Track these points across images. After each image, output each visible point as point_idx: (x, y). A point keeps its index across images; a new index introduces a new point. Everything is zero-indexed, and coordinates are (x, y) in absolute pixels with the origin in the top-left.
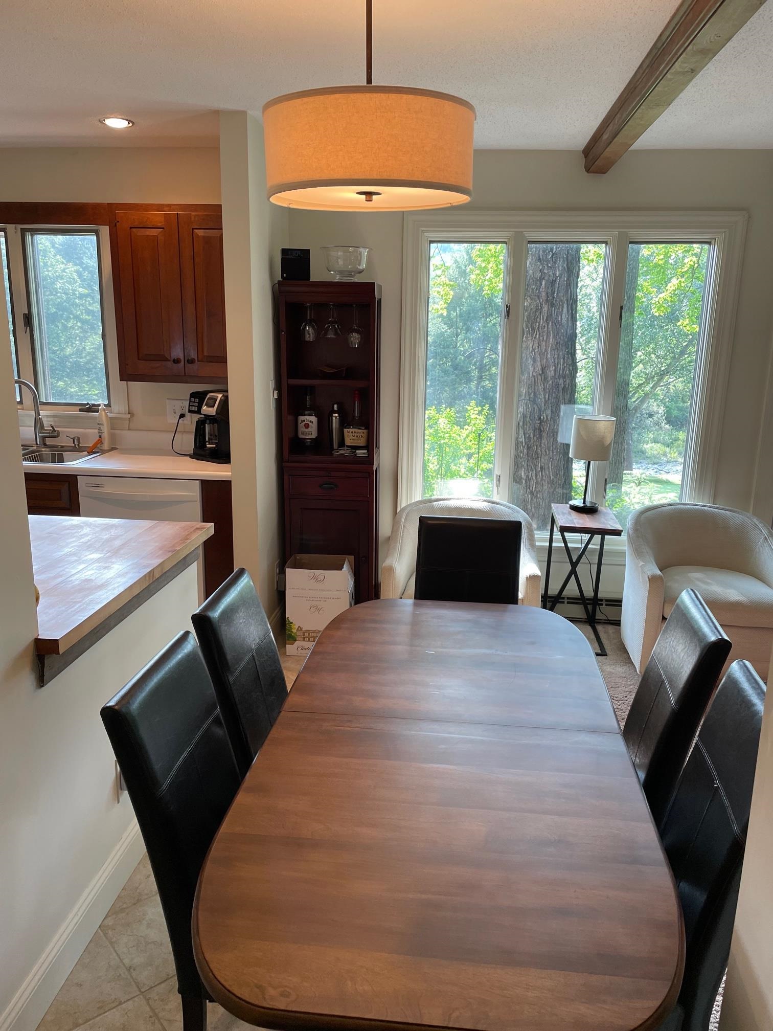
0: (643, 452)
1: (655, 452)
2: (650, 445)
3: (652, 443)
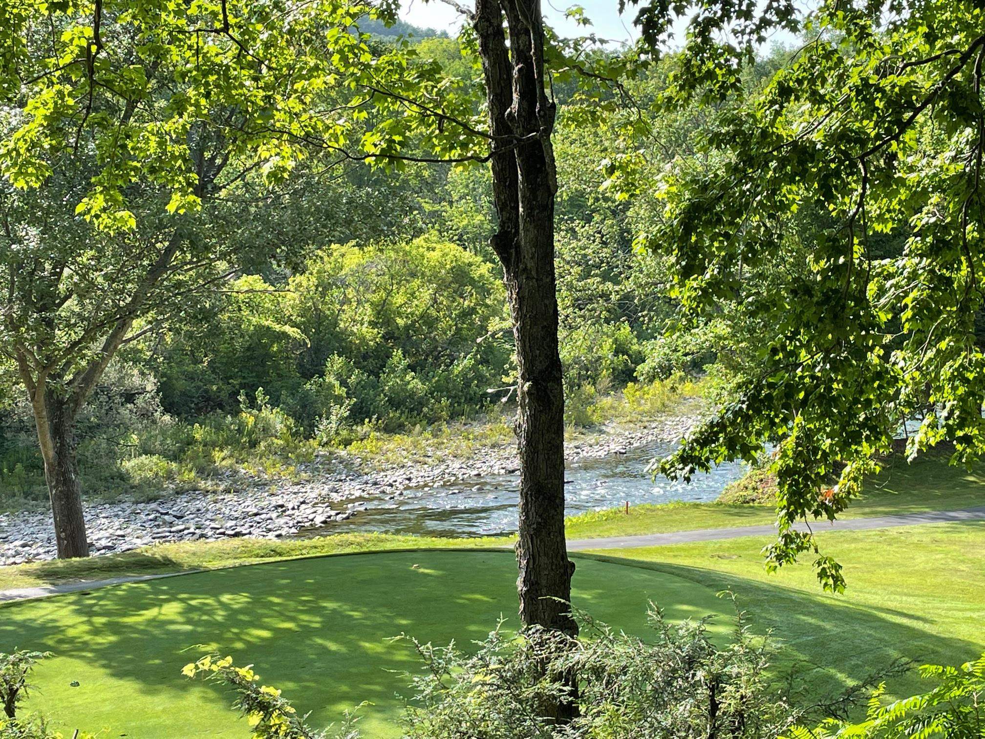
0: (123, 477)
1: (150, 475)
2: (134, 462)
3: (140, 455)
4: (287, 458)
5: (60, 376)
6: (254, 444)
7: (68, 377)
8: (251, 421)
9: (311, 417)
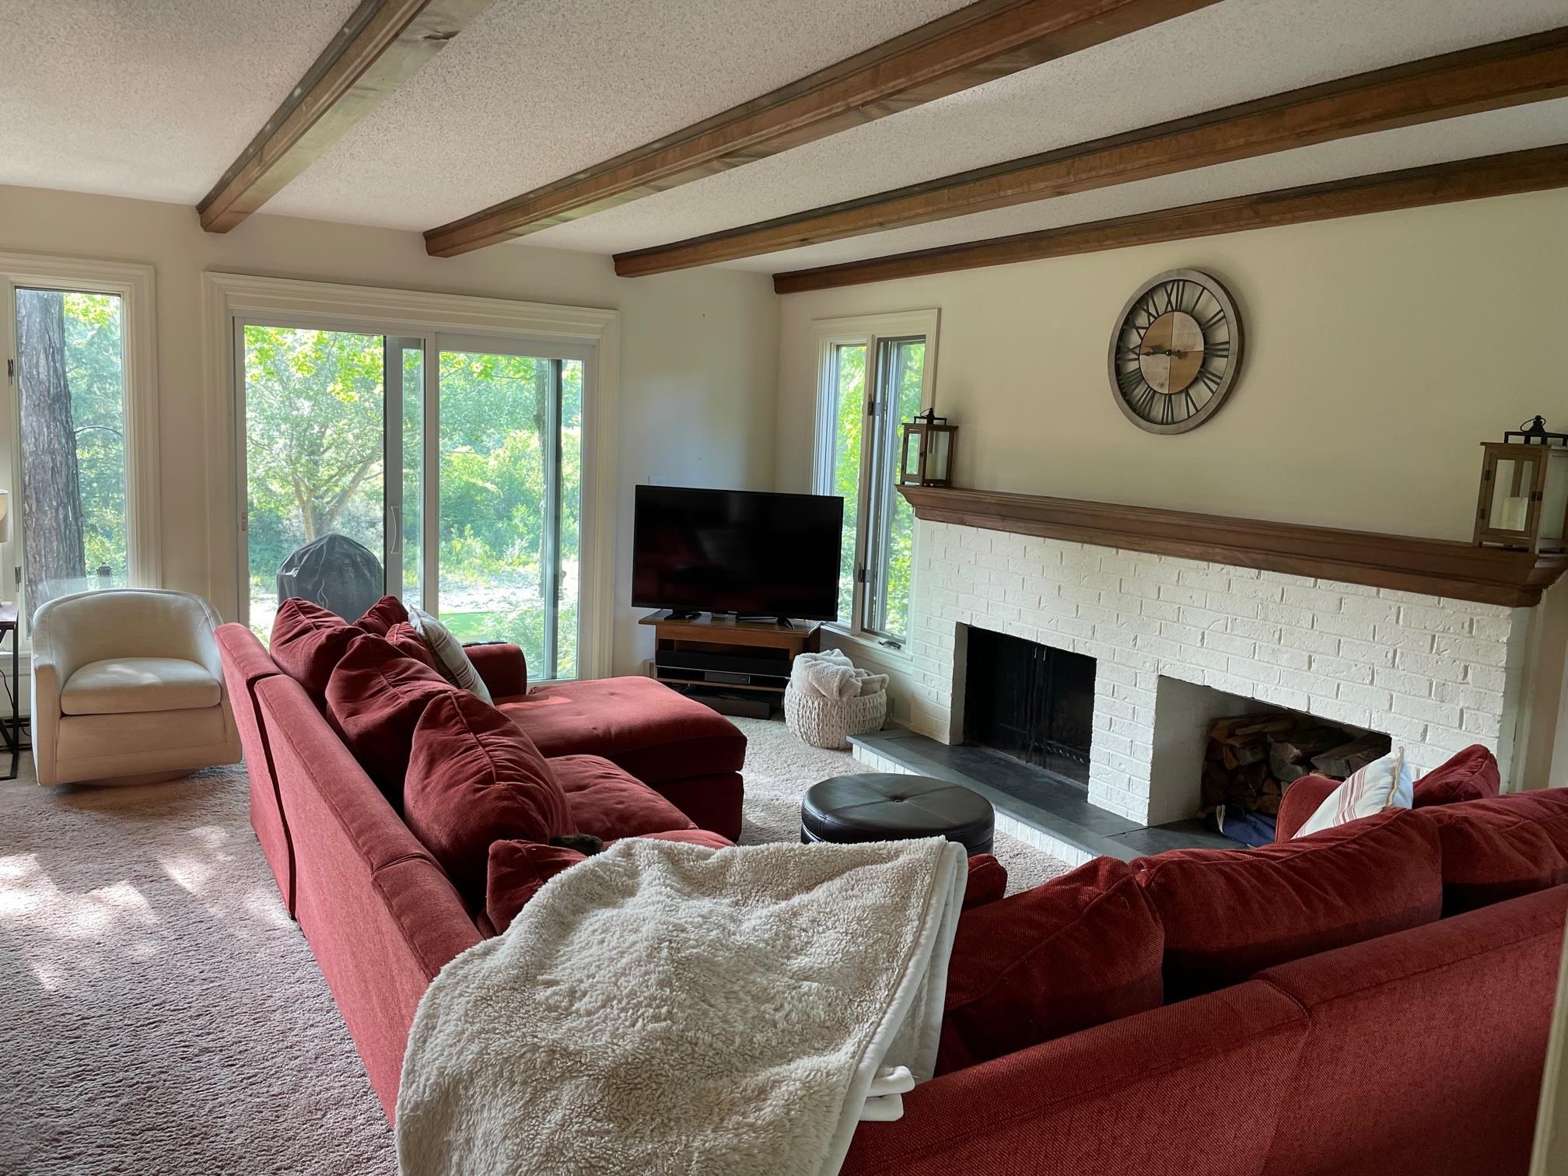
4: (483, 571)
5: (322, 498)
6: (459, 562)
7: (327, 499)
8: (459, 546)
9: (501, 546)
